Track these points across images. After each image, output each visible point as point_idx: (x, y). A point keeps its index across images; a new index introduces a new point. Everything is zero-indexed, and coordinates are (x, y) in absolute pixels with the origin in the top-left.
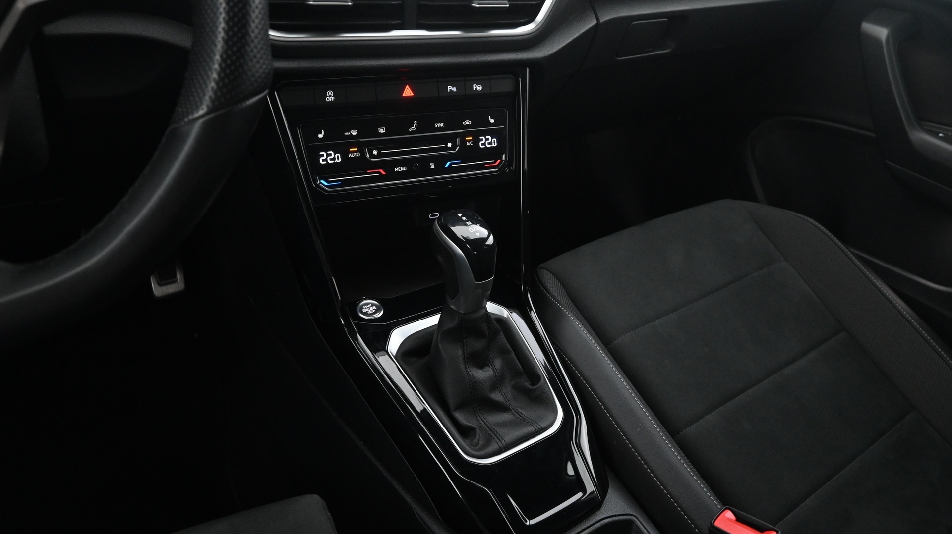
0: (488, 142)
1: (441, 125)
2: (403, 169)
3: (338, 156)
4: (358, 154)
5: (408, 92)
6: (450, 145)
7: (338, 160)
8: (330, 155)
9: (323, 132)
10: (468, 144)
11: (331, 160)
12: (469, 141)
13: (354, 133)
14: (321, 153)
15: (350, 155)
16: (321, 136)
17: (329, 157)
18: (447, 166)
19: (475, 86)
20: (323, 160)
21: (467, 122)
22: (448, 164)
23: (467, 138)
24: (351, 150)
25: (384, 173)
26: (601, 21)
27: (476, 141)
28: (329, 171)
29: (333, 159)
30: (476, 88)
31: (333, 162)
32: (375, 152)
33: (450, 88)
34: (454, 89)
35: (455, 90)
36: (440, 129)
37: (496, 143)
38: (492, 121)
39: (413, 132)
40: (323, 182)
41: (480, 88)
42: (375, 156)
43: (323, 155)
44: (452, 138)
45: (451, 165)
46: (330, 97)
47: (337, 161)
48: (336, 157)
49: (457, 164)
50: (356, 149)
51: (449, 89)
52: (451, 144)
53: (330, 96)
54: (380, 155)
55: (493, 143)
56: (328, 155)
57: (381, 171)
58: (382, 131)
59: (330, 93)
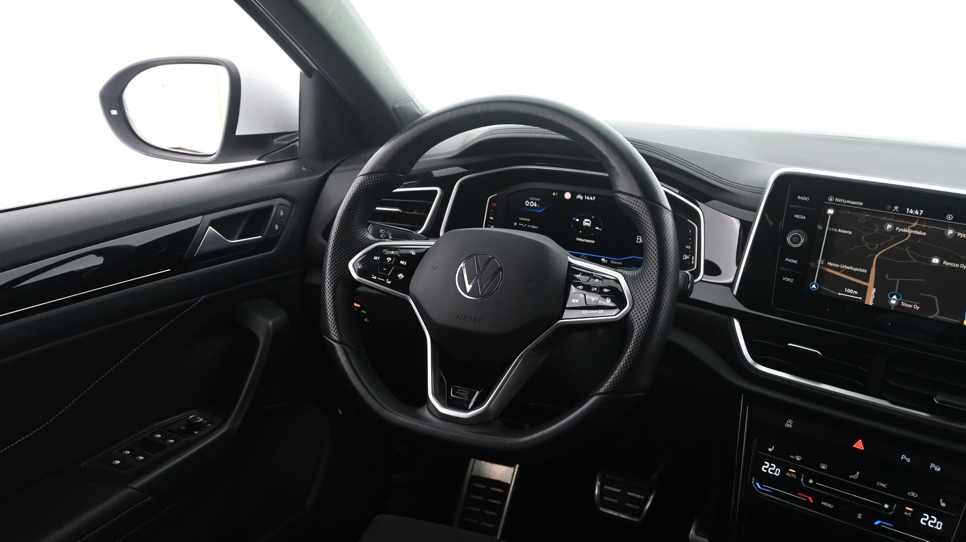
0: (931, 522)
1: (884, 486)
2: (829, 505)
3: (778, 471)
4: (794, 476)
5: (859, 445)
6: (886, 506)
7: (777, 473)
8: (773, 467)
9: (773, 448)
10: (906, 513)
12: (908, 511)
13: (798, 459)
14: (766, 463)
15: (787, 474)
16: (770, 450)
17: (770, 468)
18: (876, 523)
19: (932, 465)
20: (765, 469)
21: (913, 494)
22: (879, 522)
23: (907, 508)
24: (790, 470)
25: (811, 501)
27: (918, 515)
28: (767, 479)
29: (774, 471)
30: (933, 468)
31: (772, 473)
32: (811, 481)
33: (903, 457)
34: (908, 460)
35: (909, 461)
36: (881, 488)
37: (941, 527)
38: (943, 505)
39: (852, 480)
40: (757, 484)
41: (938, 469)
42: (809, 484)
43: (766, 465)
44: (891, 501)
45: (881, 524)
46: (789, 424)
47: (775, 474)
48: (776, 471)
49: (888, 526)
50: (794, 471)
51: (902, 457)
52: (887, 508)
53: (789, 423)
54: (813, 485)
55: (937, 526)
56: (771, 466)
57: (810, 498)
58: (823, 467)
59: (790, 421)
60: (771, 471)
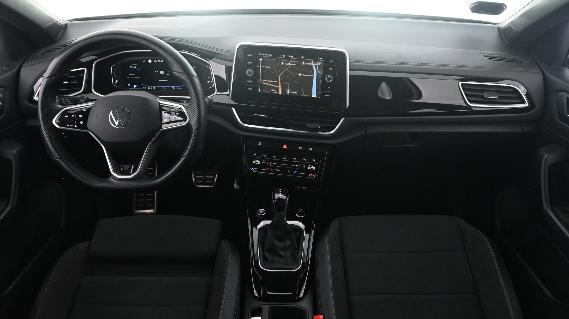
0: (311, 168)
1: (295, 159)
2: (278, 170)
3: (259, 162)
4: (265, 163)
5: (285, 146)
6: (297, 166)
11: (257, 162)
12: (304, 166)
13: (265, 156)
16: (255, 155)
17: (256, 162)
18: (294, 172)
19: (309, 148)
21: (305, 160)
22: (295, 172)
24: (263, 161)
26: (368, 133)
27: (307, 166)
28: (256, 166)
32: (271, 163)
33: (300, 147)
35: (302, 149)
36: (294, 160)
37: (314, 169)
38: (314, 161)
39: (285, 159)
40: (252, 169)
41: (311, 149)
42: (270, 164)
43: (254, 161)
44: (298, 164)
46: (260, 144)
49: (298, 173)
50: (265, 161)
54: (272, 164)
57: (271, 169)
58: (274, 157)
59: (260, 143)
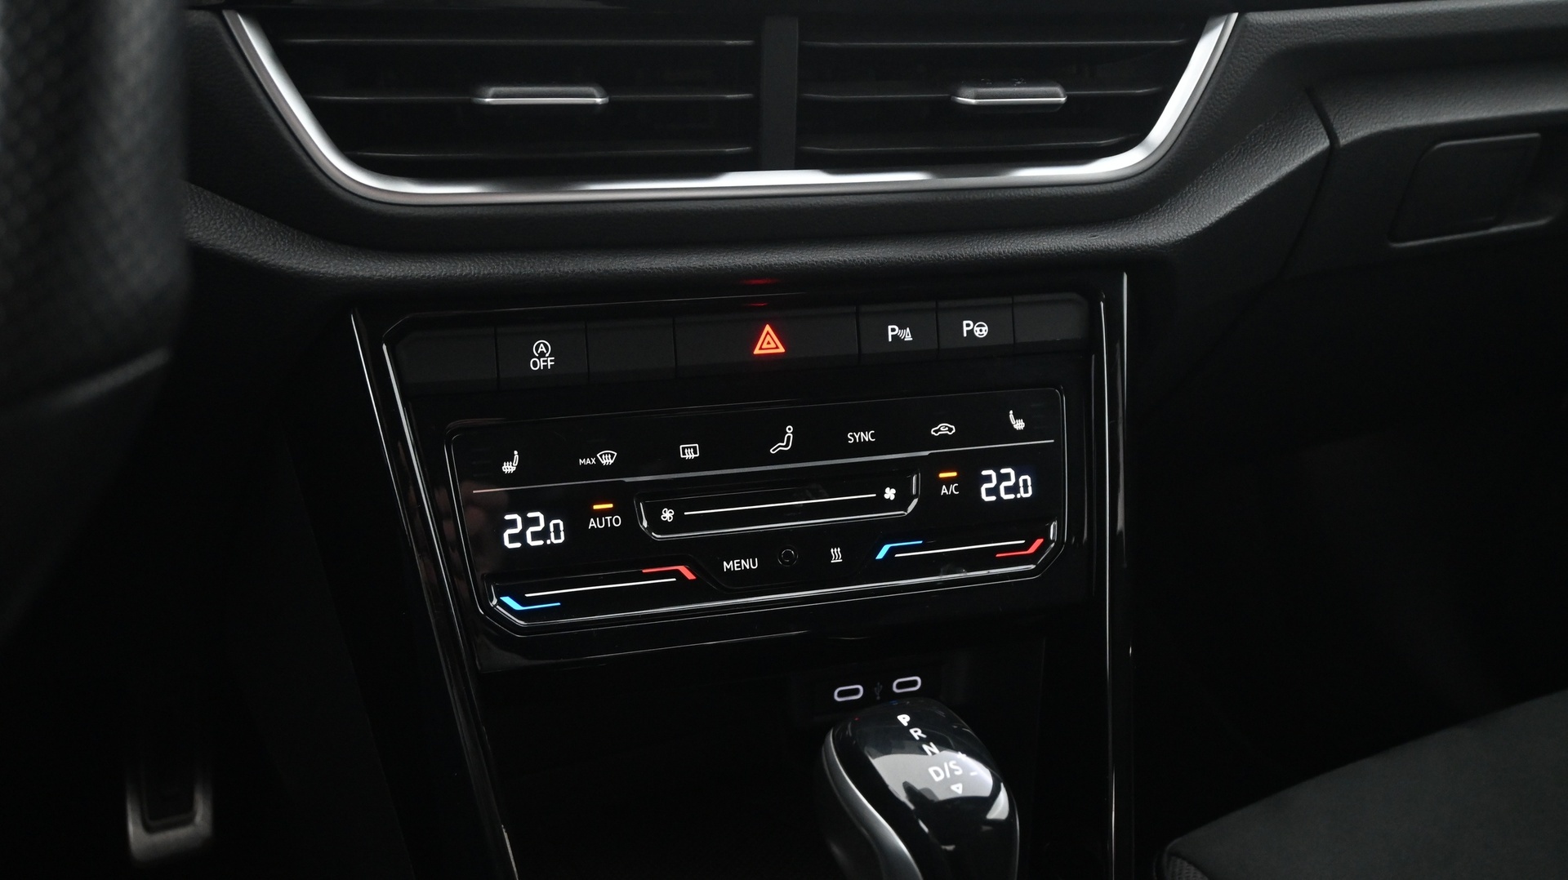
0: (1006, 485)
1: (867, 437)
2: (747, 564)
3: (557, 526)
4: (616, 521)
5: (769, 343)
6: (890, 494)
7: (557, 536)
8: (535, 521)
9: (516, 457)
10: (944, 490)
11: (537, 536)
12: (948, 482)
13: (607, 460)
14: (508, 517)
15: (592, 524)
16: (509, 468)
17: (531, 530)
18: (880, 556)
19: (967, 326)
20: (513, 538)
21: (944, 429)
22: (886, 548)
23: (942, 475)
24: (596, 507)
25: (690, 576)
26: (1343, 142)
27: (970, 482)
28: (530, 568)
29: (544, 534)
30: (971, 332)
31: (540, 542)
32: (668, 515)
33: (893, 331)
34: (907, 335)
35: (909, 338)
36: (862, 448)
37: (1030, 489)
38: (1019, 425)
39: (782, 457)
40: (507, 600)
41: (981, 331)
42: (665, 527)
43: (513, 524)
44: (897, 475)
45: (892, 551)
46: (542, 358)
47: (552, 540)
48: (552, 529)
49: (912, 549)
50: (610, 506)
51: (890, 334)
52: (893, 491)
53: (542, 355)
54: (680, 523)
55: (1022, 489)
56: (529, 522)
57: (683, 569)
58: (690, 455)
59: (542, 346)
60: (535, 536)
